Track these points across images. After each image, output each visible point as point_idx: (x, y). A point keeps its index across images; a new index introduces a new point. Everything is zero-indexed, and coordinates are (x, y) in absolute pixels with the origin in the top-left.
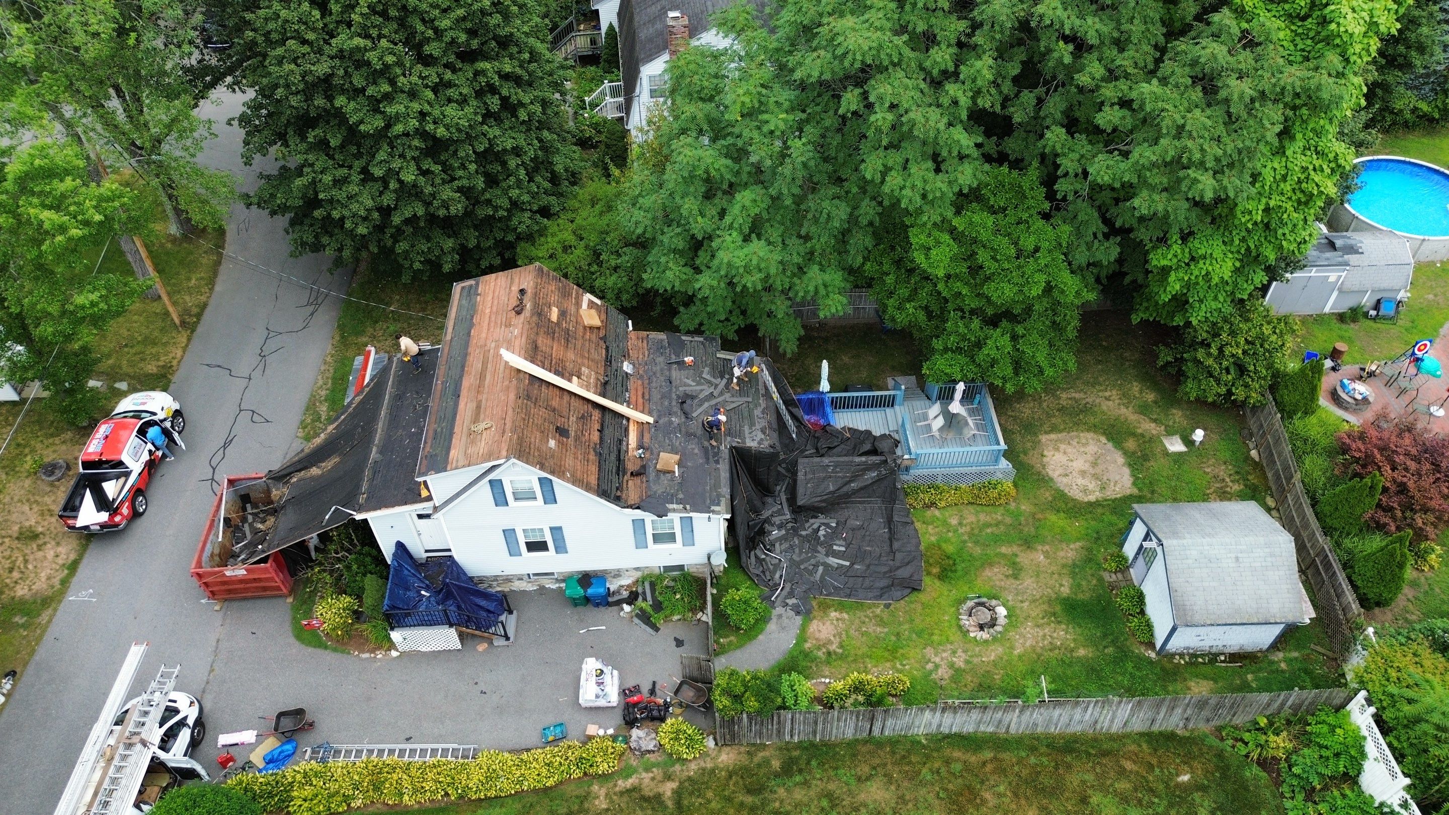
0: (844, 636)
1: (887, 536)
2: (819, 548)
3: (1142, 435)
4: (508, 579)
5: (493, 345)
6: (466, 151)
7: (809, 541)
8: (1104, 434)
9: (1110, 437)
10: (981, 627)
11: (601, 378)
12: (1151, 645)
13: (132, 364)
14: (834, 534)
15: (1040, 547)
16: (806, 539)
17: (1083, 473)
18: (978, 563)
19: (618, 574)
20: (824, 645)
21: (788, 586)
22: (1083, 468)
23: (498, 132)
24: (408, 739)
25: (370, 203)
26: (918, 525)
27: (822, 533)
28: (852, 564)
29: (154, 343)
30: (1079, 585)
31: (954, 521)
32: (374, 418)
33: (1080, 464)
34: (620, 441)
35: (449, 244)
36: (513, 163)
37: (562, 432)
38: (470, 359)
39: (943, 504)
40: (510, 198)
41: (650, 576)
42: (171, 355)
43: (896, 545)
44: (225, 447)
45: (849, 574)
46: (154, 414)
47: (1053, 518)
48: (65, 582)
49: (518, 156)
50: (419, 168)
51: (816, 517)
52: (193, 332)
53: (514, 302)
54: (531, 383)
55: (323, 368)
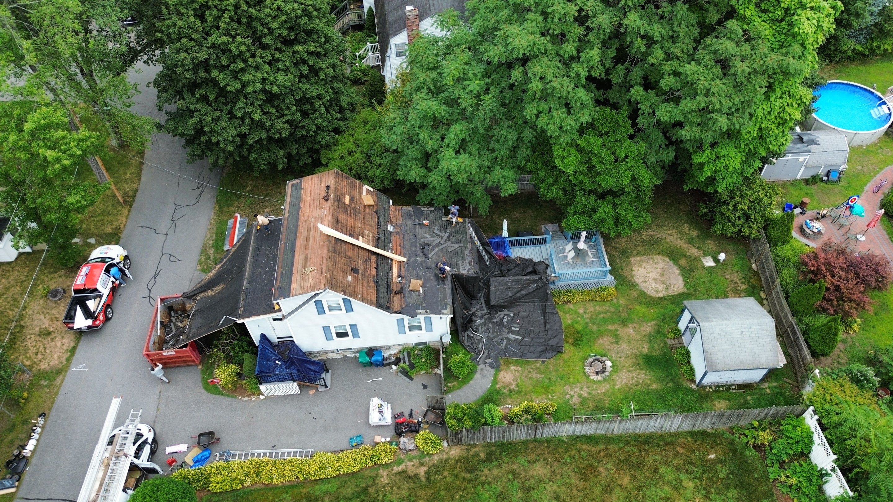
0: (519, 380)
1: (543, 321)
2: (504, 329)
3: (690, 257)
4: (326, 353)
5: (313, 220)
6: (290, 99)
7: (498, 325)
8: (668, 256)
9: (671, 258)
10: (597, 373)
11: (376, 236)
12: (693, 381)
13: (96, 227)
14: (512, 321)
15: (631, 325)
16: (495, 324)
17: (655, 280)
18: (595, 336)
19: (388, 348)
20: (507, 386)
21: (487, 352)
22: (656, 277)
23: (308, 87)
24: (273, 447)
25: (234, 133)
26: (560, 314)
27: (505, 320)
28: (523, 338)
29: (109, 214)
30: (653, 347)
31: (581, 311)
32: (244, 262)
33: (653, 275)
34: (388, 273)
35: (281, 153)
36: (317, 104)
37: (355, 271)
38: (300, 228)
39: (575, 301)
40: (316, 125)
41: (407, 348)
42: (119, 222)
43: (548, 326)
44: (155, 277)
45: (521, 344)
46: (113, 259)
47: (638, 307)
48: (68, 360)
49: (320, 99)
50: (262, 111)
51: (502, 311)
52: (131, 207)
53: (323, 194)
54: (336, 243)
55: (209, 227)
